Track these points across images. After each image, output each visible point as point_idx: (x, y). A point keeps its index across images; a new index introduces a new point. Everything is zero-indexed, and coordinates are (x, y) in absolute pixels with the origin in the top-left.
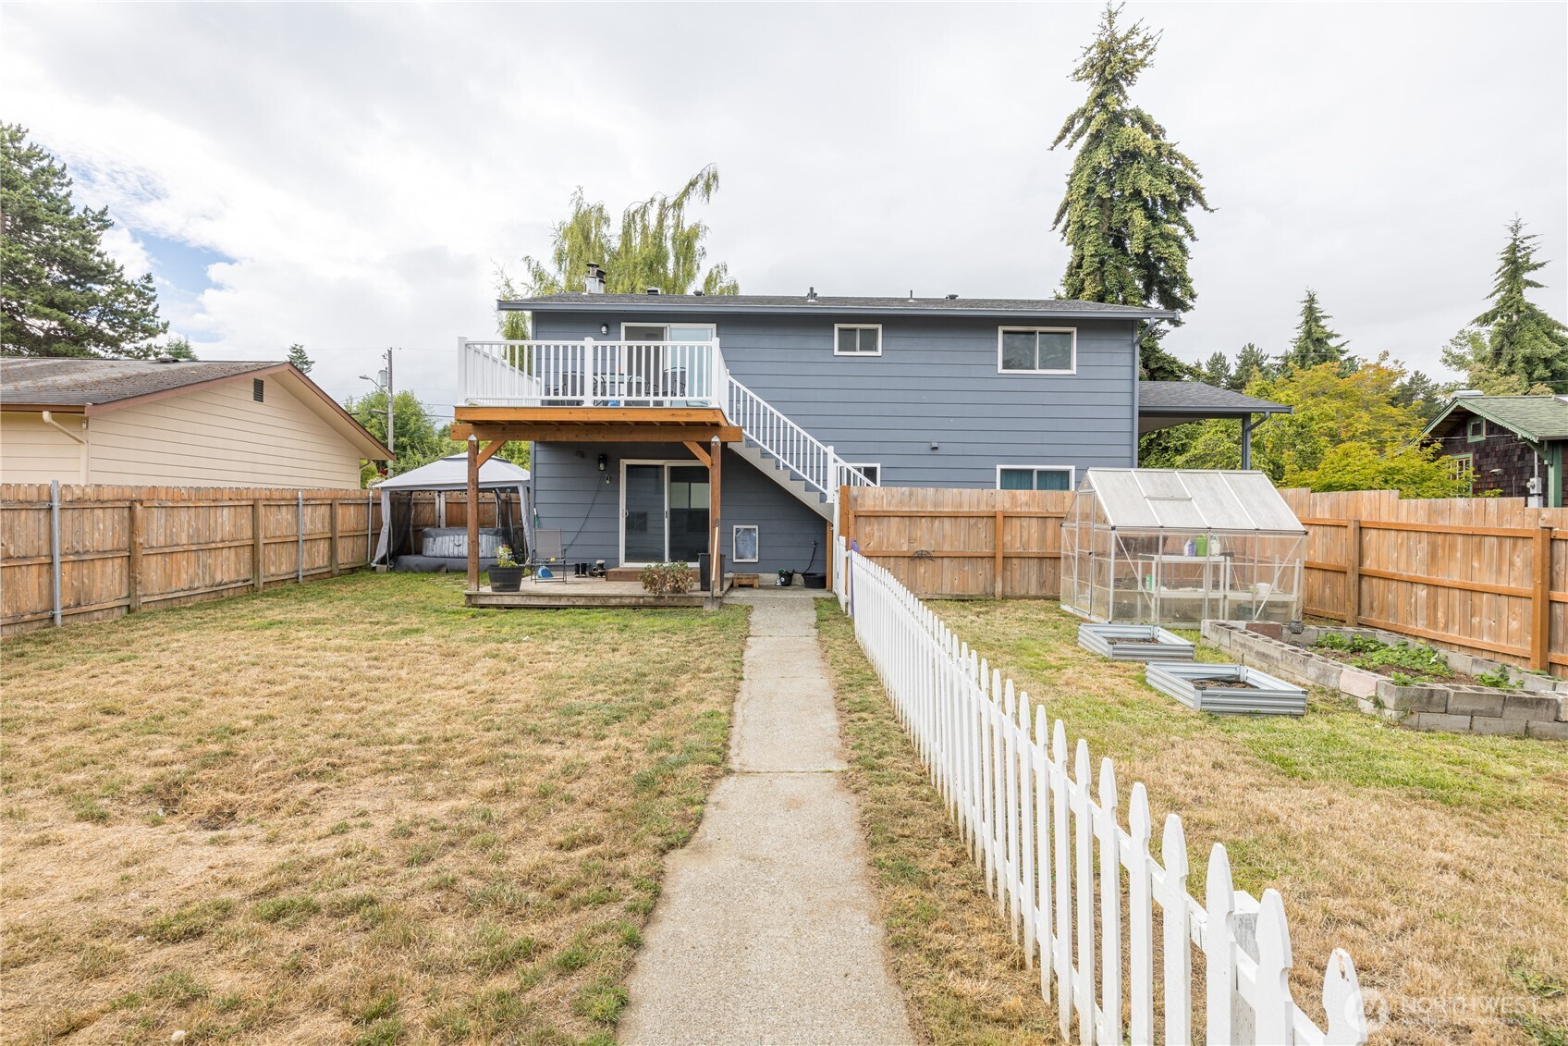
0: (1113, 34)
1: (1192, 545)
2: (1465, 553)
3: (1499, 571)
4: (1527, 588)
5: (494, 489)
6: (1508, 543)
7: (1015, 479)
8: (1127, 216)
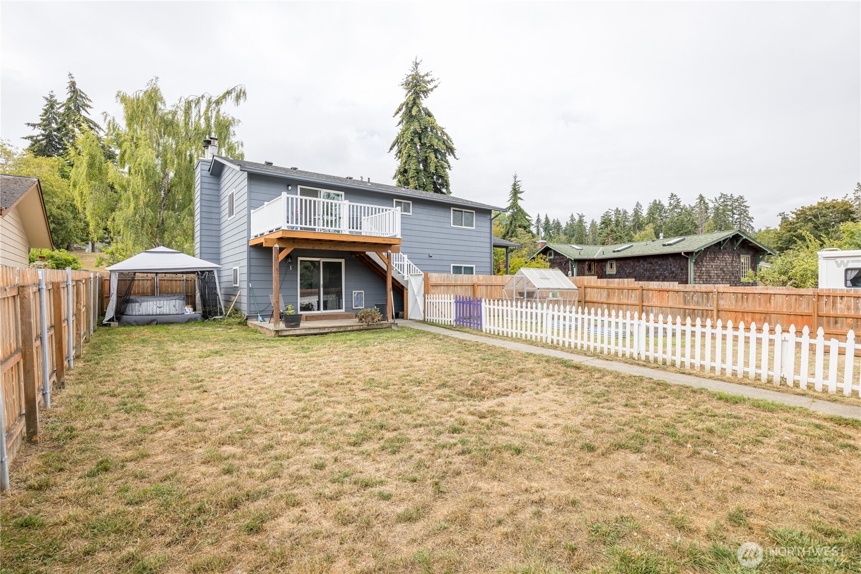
0: (417, 74)
1: (553, 294)
2: (618, 294)
3: (628, 298)
4: (637, 303)
5: (197, 272)
6: (630, 291)
7: (457, 270)
8: (427, 155)
